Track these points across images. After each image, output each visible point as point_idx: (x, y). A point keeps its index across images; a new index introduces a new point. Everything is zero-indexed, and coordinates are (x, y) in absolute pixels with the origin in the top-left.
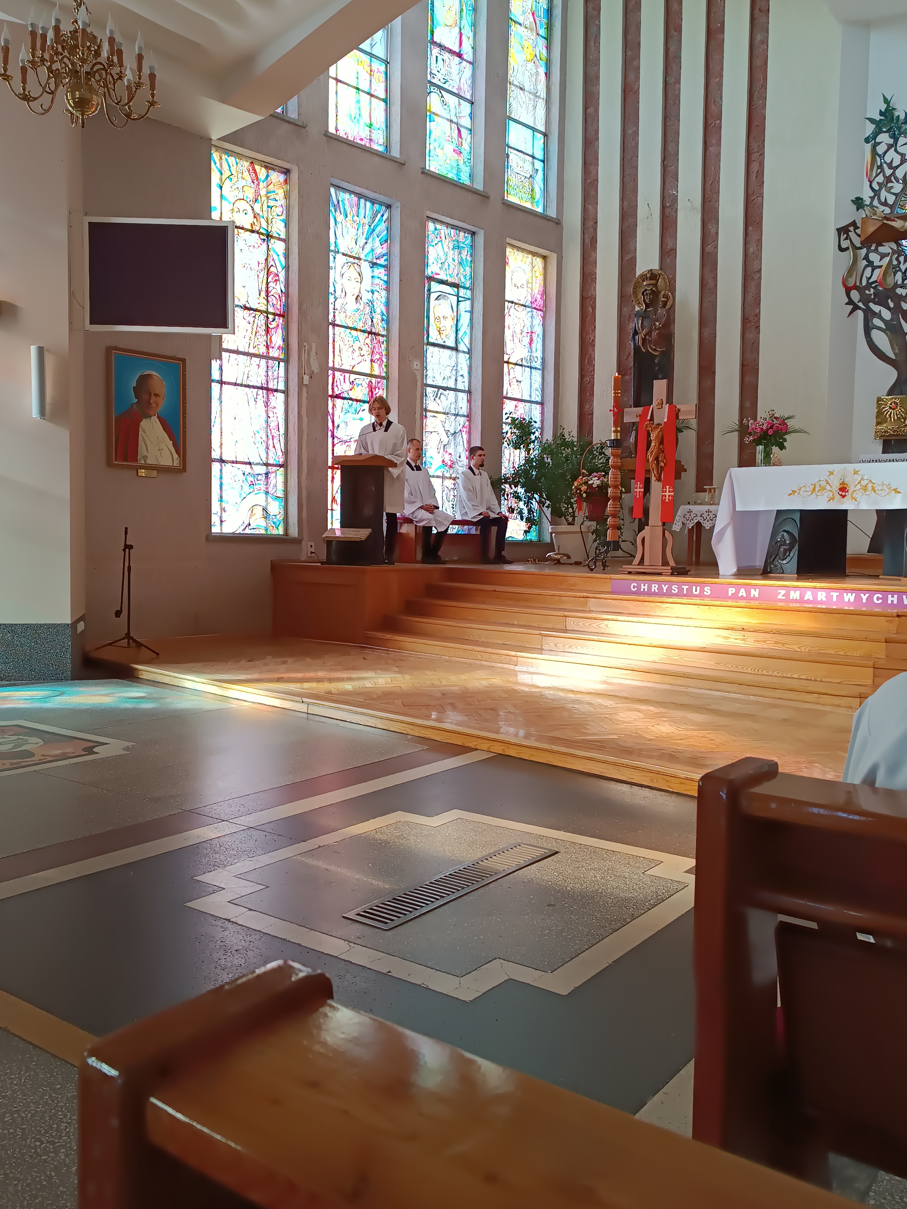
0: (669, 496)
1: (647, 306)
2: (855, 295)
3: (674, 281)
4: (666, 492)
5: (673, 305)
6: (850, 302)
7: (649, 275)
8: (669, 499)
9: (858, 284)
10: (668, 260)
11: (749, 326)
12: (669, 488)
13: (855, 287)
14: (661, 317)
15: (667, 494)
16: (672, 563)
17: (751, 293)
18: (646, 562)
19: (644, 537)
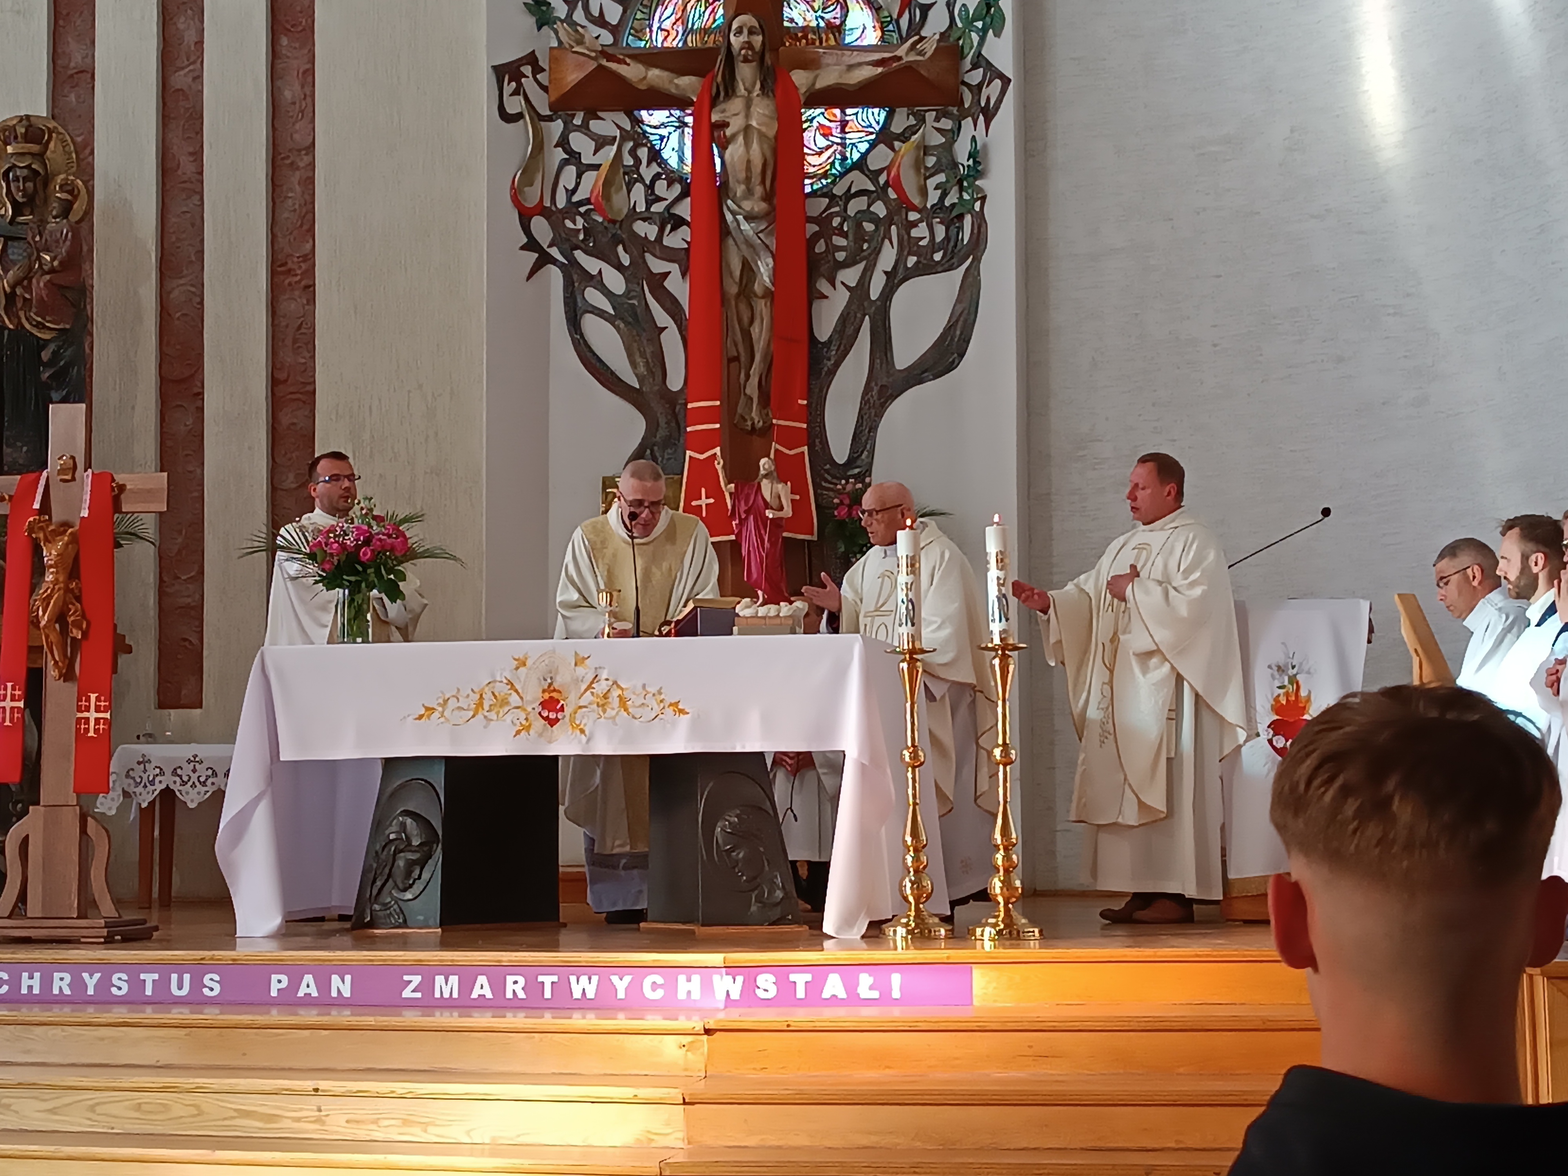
0: (97, 720)
1: (18, 209)
2: (541, 228)
3: (87, 151)
4: (88, 709)
5: (89, 212)
6: (532, 245)
7: (23, 130)
8: (96, 731)
9: (547, 204)
10: (72, 97)
11: (287, 282)
12: (98, 699)
13: (541, 210)
14: (57, 241)
15: (93, 715)
16: (108, 908)
17: (290, 202)
18: (34, 907)
19: (27, 837)
